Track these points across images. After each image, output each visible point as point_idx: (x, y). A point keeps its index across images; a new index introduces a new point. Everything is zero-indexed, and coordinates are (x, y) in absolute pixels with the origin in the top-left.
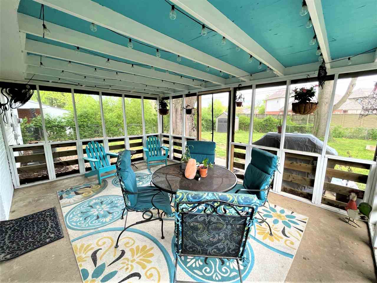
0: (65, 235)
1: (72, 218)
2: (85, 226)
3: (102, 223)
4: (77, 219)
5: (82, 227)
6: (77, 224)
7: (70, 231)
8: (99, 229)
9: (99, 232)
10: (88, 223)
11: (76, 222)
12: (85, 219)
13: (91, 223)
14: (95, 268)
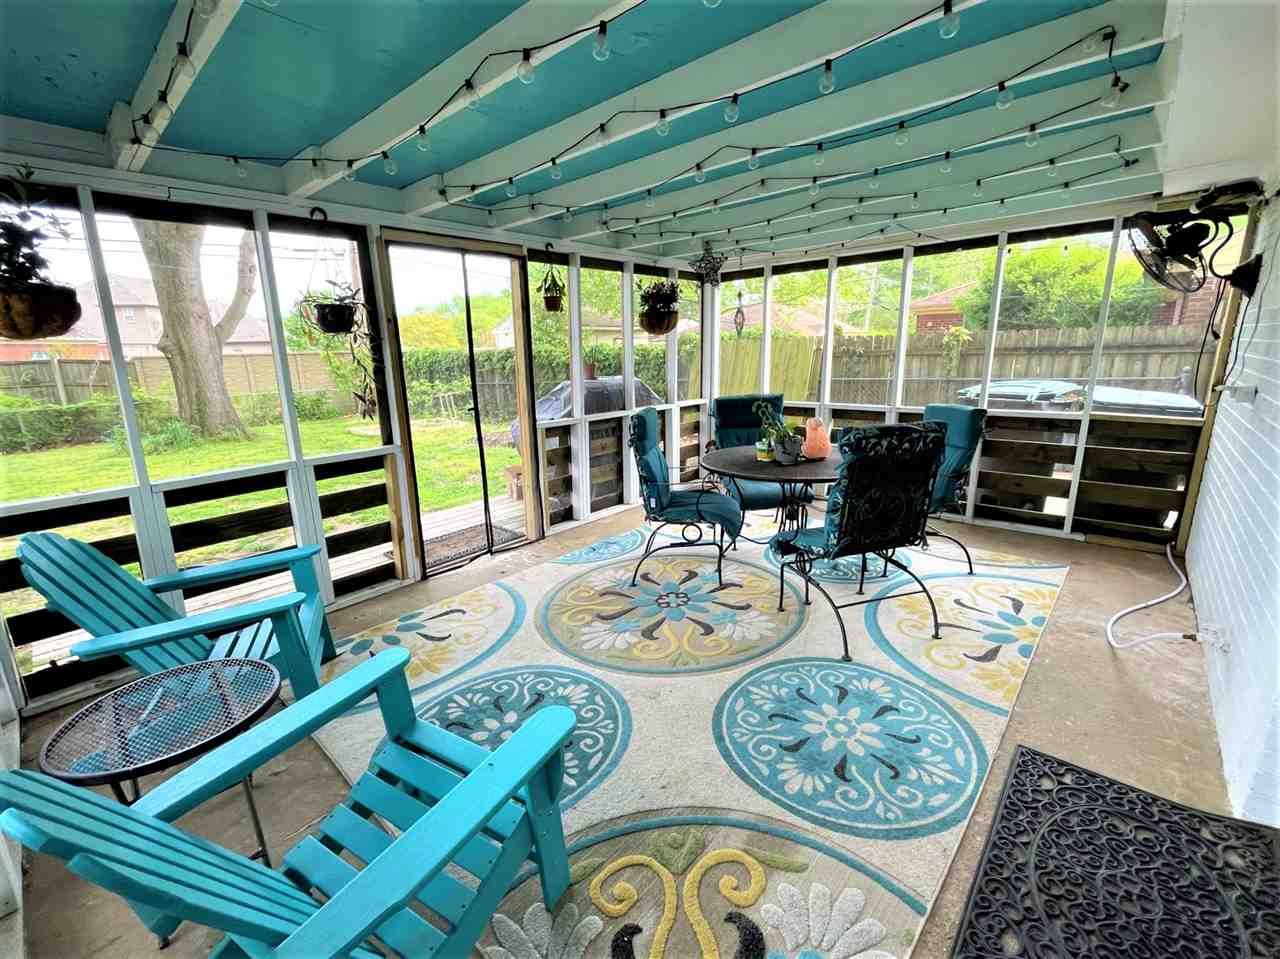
0: (1011, 749)
1: (948, 786)
2: (938, 721)
3: (895, 689)
4: (934, 765)
5: (950, 723)
6: (954, 747)
7: (991, 747)
8: (922, 684)
9: (929, 679)
10: (926, 721)
11: (949, 756)
12: (917, 740)
13: (918, 712)
14: (1004, 645)
